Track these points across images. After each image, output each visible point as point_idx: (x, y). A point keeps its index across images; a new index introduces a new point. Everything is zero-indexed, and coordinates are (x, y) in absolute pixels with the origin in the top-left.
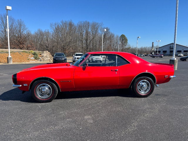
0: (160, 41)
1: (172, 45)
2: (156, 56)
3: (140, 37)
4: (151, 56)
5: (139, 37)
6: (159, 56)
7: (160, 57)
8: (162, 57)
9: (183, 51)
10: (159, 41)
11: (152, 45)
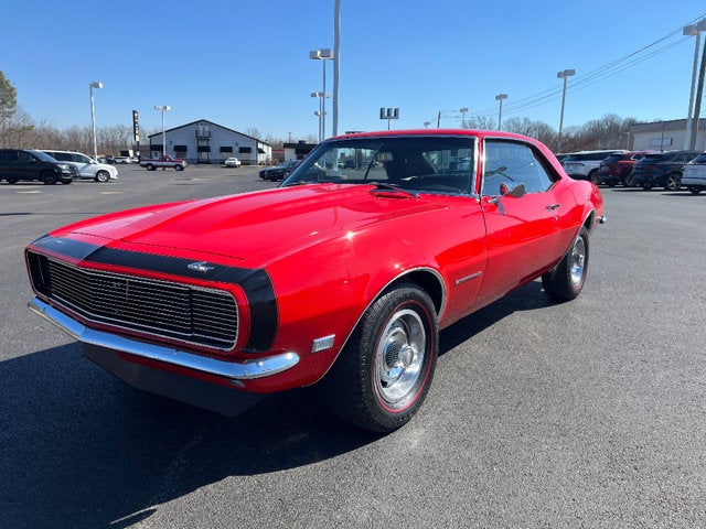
0: (169, 108)
1: (201, 128)
2: (160, 163)
3: (101, 85)
4: (143, 166)
5: (96, 85)
6: (174, 164)
7: (175, 167)
8: (182, 169)
9: (236, 149)
10: (165, 108)
11: (135, 122)
